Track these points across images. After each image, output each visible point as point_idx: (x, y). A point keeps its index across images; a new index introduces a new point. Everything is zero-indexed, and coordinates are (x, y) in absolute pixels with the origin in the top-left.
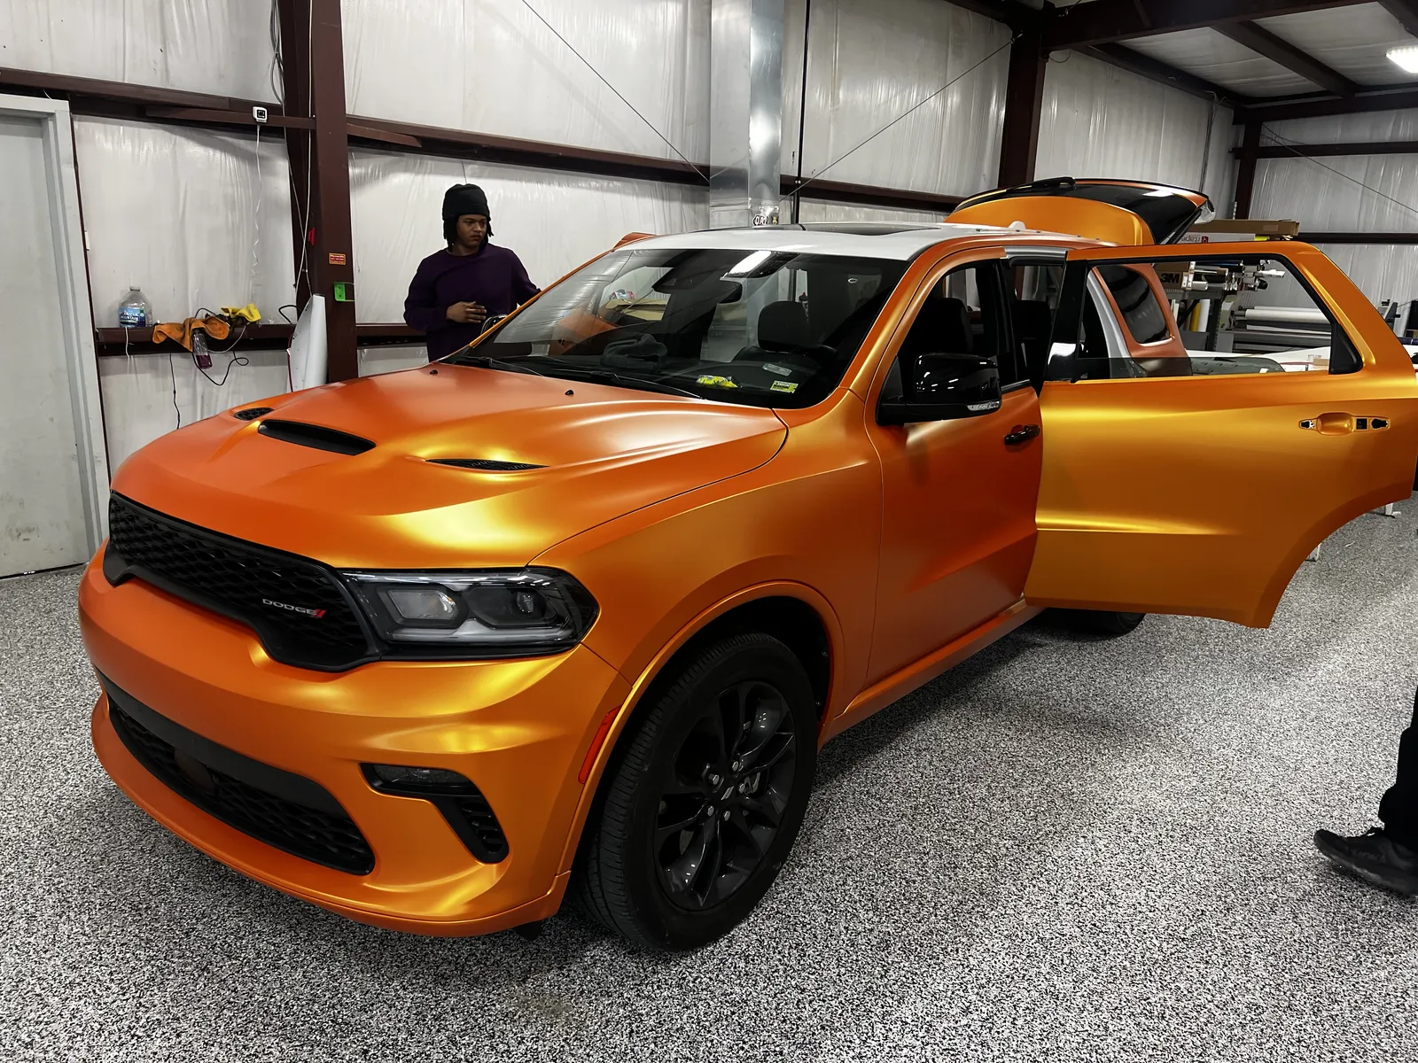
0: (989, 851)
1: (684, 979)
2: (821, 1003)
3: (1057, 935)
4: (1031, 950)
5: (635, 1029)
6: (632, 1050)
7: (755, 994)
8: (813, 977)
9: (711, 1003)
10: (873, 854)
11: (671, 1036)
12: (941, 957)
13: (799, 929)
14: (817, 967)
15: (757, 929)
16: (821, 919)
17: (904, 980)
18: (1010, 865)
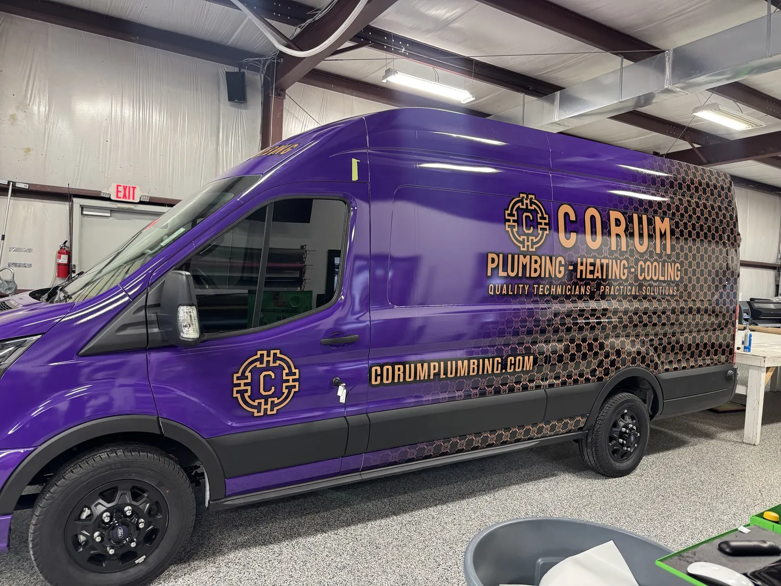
0: (427, 543)
1: (248, 564)
2: (295, 583)
3: (425, 579)
4: (407, 582)
5: (214, 576)
6: (206, 582)
7: (271, 574)
8: (301, 573)
9: (251, 574)
10: (372, 535)
11: (225, 581)
12: (363, 577)
13: (312, 556)
14: (306, 570)
15: (294, 553)
16: (325, 554)
17: (338, 581)
18: (432, 550)
